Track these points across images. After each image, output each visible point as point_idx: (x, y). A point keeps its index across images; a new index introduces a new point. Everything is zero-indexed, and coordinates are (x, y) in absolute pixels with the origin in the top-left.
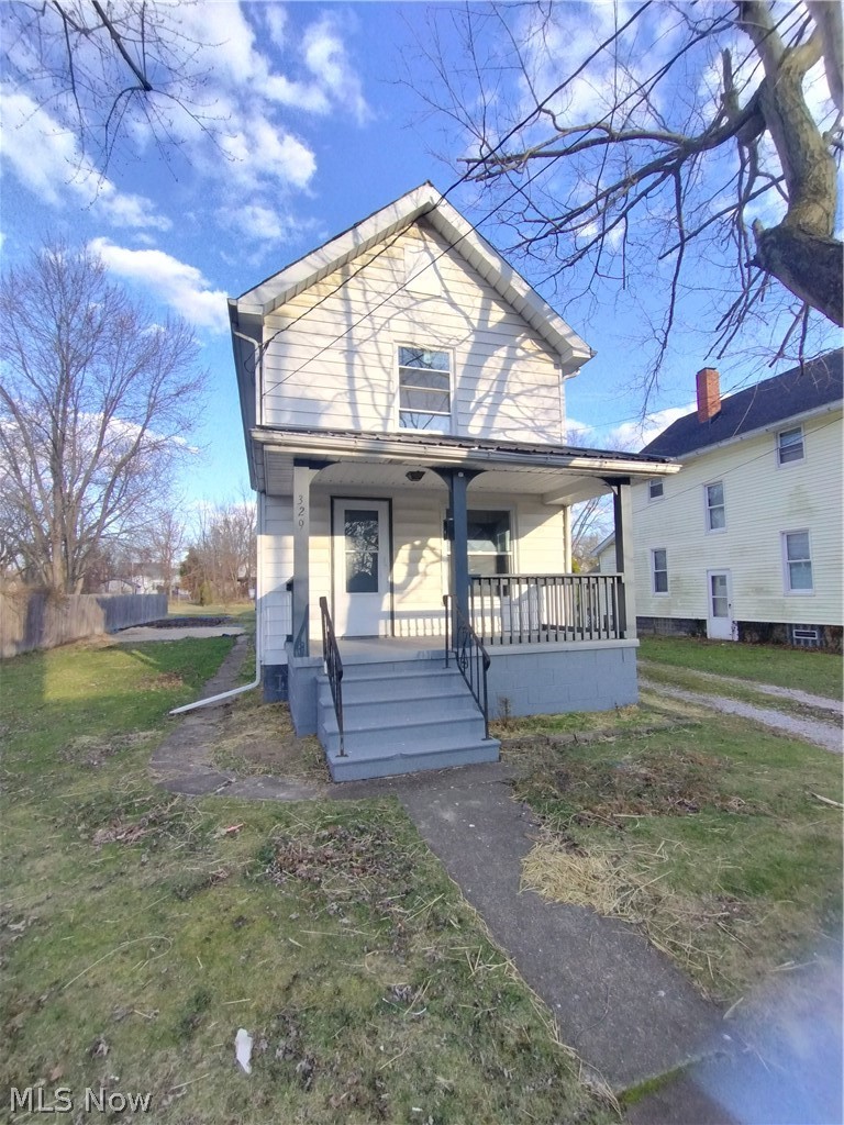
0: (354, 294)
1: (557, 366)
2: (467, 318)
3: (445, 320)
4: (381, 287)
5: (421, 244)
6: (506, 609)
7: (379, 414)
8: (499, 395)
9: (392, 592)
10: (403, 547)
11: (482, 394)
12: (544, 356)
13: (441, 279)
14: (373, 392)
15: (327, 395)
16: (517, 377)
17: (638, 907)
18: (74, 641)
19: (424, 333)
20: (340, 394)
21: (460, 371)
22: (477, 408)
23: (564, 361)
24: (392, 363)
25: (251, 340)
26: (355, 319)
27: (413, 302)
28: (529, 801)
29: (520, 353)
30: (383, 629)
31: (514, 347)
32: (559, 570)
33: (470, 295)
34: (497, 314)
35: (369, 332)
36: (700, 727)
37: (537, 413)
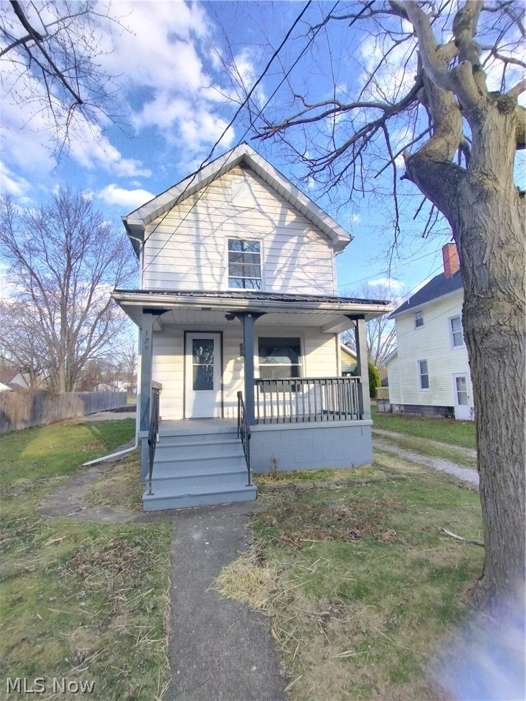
0: (200, 210)
1: (330, 246)
2: (271, 220)
3: (258, 222)
4: (218, 204)
5: (243, 178)
6: (300, 400)
7: (215, 280)
8: (292, 266)
9: (222, 390)
10: (230, 361)
11: (281, 266)
12: (322, 241)
13: (255, 198)
14: (212, 267)
15: (183, 270)
16: (304, 254)
17: (276, 605)
18: (63, 420)
19: (244, 230)
20: (192, 269)
21: (267, 252)
22: (277, 275)
23: (335, 243)
24: (224, 250)
25: (137, 239)
26: (201, 225)
27: (237, 212)
28: (254, 528)
29: (306, 240)
30: (216, 413)
31: (301, 237)
32: (333, 375)
33: (273, 206)
34: (291, 217)
35: (209, 232)
36: (404, 479)
37: (317, 276)
